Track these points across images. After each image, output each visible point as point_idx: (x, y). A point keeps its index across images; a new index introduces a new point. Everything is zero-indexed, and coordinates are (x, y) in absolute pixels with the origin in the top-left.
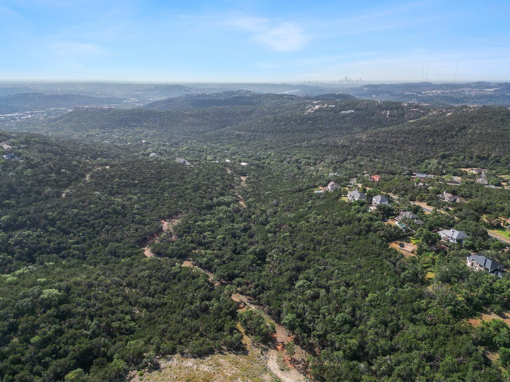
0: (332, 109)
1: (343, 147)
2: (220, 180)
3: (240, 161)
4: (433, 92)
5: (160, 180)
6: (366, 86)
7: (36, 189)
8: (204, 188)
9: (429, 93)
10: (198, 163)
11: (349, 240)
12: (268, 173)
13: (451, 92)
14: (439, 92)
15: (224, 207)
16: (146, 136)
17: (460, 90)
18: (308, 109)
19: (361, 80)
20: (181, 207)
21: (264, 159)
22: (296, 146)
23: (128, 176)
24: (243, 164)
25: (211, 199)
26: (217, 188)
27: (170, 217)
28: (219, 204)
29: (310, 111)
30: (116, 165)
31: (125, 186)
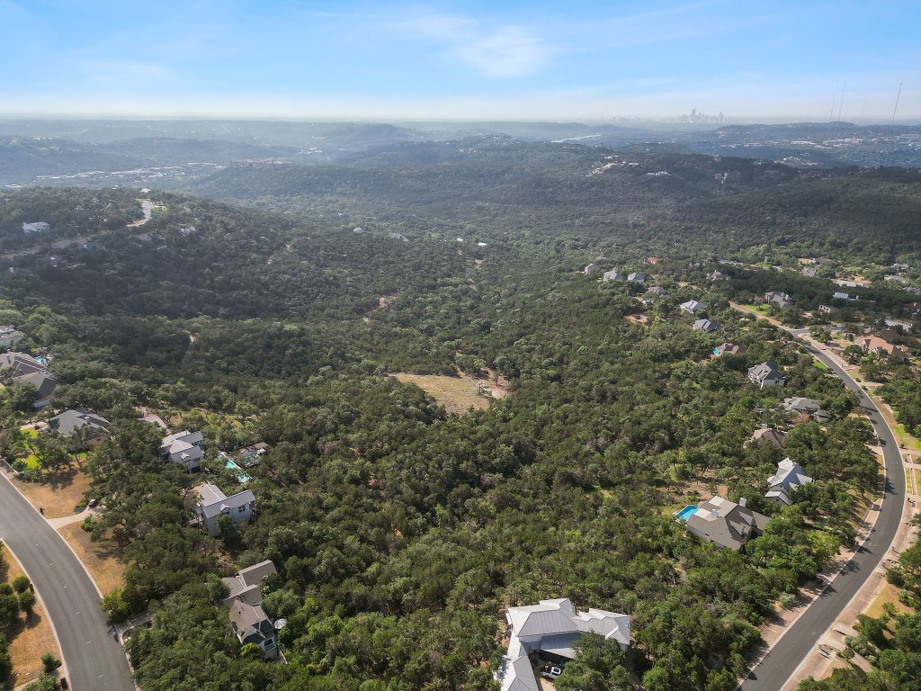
0: (632, 169)
1: (635, 226)
2: (447, 260)
3: (477, 241)
4: (847, 140)
5: (372, 256)
6: (725, 128)
7: (241, 253)
8: (427, 267)
9: (838, 143)
10: (419, 239)
11: (583, 312)
12: (515, 256)
13: (881, 142)
14: (856, 141)
15: (450, 288)
16: (343, 207)
17: (898, 138)
18: (596, 167)
19: (721, 116)
20: (399, 284)
21: (512, 239)
22: (566, 225)
23: (334, 248)
24: (481, 244)
25: (435, 279)
26: (442, 269)
27: (387, 293)
28: (444, 285)
29: (596, 171)
30: (319, 236)
31: (332, 259)
